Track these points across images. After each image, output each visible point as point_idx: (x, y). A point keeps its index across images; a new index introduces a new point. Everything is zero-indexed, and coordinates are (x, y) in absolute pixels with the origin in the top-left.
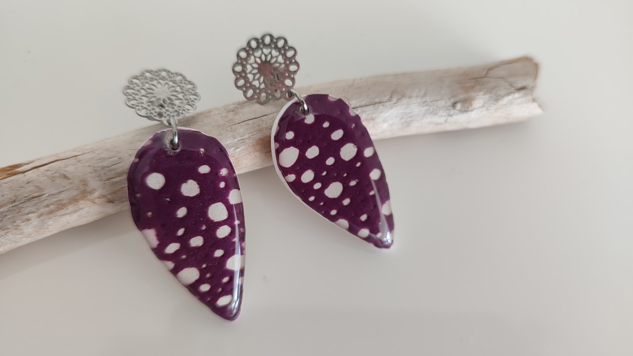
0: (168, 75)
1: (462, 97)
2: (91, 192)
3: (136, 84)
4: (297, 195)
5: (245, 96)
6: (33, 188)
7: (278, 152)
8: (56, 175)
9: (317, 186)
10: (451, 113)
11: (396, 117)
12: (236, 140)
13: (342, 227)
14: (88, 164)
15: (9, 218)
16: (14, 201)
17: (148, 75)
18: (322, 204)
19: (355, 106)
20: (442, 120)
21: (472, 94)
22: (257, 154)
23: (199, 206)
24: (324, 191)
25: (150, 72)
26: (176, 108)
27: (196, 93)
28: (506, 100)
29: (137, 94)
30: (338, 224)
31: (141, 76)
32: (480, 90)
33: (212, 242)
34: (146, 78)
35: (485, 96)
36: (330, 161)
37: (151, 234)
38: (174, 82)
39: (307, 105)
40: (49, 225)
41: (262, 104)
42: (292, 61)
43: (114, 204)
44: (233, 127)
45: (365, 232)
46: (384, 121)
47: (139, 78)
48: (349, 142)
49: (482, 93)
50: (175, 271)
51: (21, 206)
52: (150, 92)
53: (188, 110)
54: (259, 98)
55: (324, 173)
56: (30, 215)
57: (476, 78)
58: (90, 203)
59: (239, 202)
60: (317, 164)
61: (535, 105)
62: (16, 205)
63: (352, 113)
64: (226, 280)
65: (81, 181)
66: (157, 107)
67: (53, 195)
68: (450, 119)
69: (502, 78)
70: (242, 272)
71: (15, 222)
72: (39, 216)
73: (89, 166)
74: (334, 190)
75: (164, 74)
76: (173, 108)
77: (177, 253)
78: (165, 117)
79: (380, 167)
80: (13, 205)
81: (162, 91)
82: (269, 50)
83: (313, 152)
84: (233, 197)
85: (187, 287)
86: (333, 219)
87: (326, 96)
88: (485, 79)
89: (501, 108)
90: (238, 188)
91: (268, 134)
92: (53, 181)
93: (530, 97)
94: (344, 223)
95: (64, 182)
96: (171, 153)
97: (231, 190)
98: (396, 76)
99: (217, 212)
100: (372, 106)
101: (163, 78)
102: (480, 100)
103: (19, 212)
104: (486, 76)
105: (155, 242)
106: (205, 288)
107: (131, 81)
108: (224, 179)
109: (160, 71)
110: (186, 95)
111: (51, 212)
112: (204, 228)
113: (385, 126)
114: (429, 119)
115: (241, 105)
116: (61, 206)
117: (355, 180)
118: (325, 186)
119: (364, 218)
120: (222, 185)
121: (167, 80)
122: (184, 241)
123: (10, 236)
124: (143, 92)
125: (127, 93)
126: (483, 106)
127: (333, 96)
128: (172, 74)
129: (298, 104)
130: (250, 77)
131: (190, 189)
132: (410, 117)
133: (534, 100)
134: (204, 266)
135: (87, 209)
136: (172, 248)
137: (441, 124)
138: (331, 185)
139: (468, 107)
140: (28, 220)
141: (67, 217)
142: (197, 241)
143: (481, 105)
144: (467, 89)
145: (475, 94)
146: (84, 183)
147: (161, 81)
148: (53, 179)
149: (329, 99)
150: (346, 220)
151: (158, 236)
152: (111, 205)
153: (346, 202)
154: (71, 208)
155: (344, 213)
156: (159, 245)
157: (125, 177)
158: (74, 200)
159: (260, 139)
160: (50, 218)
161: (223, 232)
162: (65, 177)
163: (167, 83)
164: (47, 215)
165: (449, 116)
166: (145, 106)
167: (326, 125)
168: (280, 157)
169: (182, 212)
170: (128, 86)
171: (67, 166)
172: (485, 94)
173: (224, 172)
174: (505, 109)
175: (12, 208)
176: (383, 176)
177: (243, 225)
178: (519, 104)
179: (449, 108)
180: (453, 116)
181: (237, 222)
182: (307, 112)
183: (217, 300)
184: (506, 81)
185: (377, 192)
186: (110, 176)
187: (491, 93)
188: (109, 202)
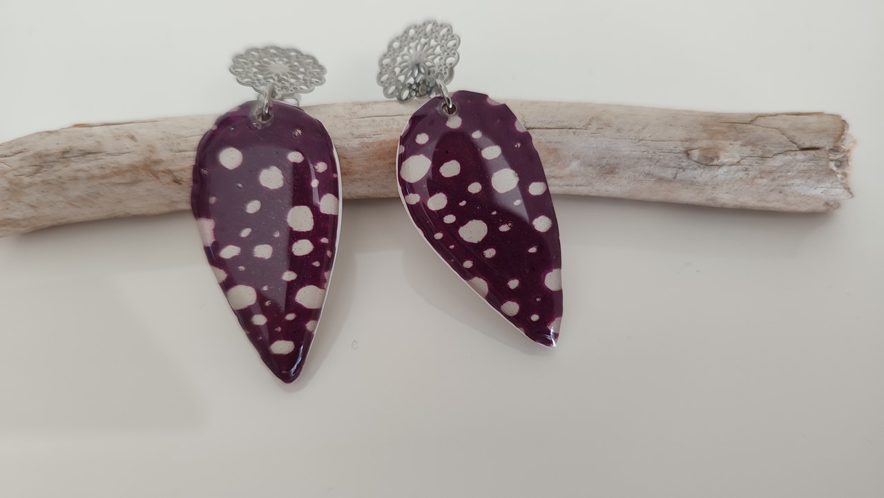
0: (297, 56)
1: (704, 143)
2: (157, 163)
3: (253, 55)
5: (385, 93)
6: (93, 142)
7: (403, 158)
8: (124, 135)
9: (450, 219)
10: (684, 164)
13: (478, 292)
15: (55, 171)
16: (67, 152)
17: (272, 50)
18: (452, 247)
20: (669, 173)
21: (722, 143)
24: (458, 229)
27: (322, 77)
28: (780, 161)
29: (247, 64)
30: (472, 285)
31: (263, 49)
32: (736, 139)
34: (269, 53)
35: (744, 148)
37: (208, 225)
38: (300, 63)
39: (454, 102)
42: (450, 52)
43: (181, 186)
44: (354, 121)
45: (512, 307)
47: (260, 51)
48: (507, 167)
49: (739, 142)
50: (226, 286)
51: (72, 159)
52: (264, 66)
53: (301, 89)
54: (399, 95)
55: (463, 203)
56: (80, 173)
58: (151, 176)
59: (333, 214)
60: (454, 188)
62: (67, 158)
63: (520, 127)
64: (290, 317)
65: (148, 146)
67: (110, 154)
68: (681, 175)
69: (778, 129)
70: (316, 314)
72: (89, 178)
73: (164, 132)
74: (474, 231)
75: (292, 53)
77: (234, 260)
79: (552, 215)
80: (64, 156)
81: (279, 66)
83: (451, 169)
84: (327, 204)
85: (236, 313)
86: (466, 275)
87: (485, 97)
88: (750, 126)
90: (336, 194)
91: (397, 138)
92: (118, 140)
94: (482, 284)
95: (128, 143)
96: (257, 123)
97: (326, 194)
99: (300, 218)
100: (557, 131)
101: (288, 57)
102: (733, 152)
103: (69, 166)
104: (752, 122)
105: (210, 240)
106: (259, 320)
107: (248, 52)
108: (320, 176)
109: (289, 49)
110: (307, 76)
111: (104, 176)
112: (277, 235)
116: (117, 171)
117: (508, 223)
118: (461, 221)
119: (513, 284)
120: (315, 183)
121: (292, 59)
122: (247, 245)
124: (256, 64)
125: (237, 60)
126: (738, 163)
127: (496, 98)
128: (303, 55)
129: (441, 100)
130: (398, 70)
131: (271, 178)
132: (616, 158)
134: (265, 288)
136: (230, 251)
137: (669, 181)
138: (470, 222)
139: (712, 159)
140: (77, 178)
142: (263, 251)
143: (735, 161)
144: (714, 135)
145: (727, 143)
146: (152, 149)
147: (284, 59)
148: (118, 138)
149: (488, 100)
150: (485, 279)
151: (216, 231)
152: (176, 186)
153: (490, 253)
155: (482, 269)
156: (213, 243)
158: (134, 168)
159: (385, 142)
162: (132, 138)
164: (99, 178)
165: (679, 169)
167: (477, 135)
168: (403, 167)
169: (253, 207)
170: (242, 56)
171: (140, 129)
172: (744, 145)
173: (321, 167)
174: (779, 174)
175: (61, 160)
176: (554, 229)
177: (332, 246)
178: (804, 172)
179: (681, 155)
180: (687, 171)
181: (324, 240)
182: (451, 111)
183: (272, 343)
184: (784, 134)
185: (541, 249)
186: (184, 148)
187: (754, 145)
188: (175, 181)
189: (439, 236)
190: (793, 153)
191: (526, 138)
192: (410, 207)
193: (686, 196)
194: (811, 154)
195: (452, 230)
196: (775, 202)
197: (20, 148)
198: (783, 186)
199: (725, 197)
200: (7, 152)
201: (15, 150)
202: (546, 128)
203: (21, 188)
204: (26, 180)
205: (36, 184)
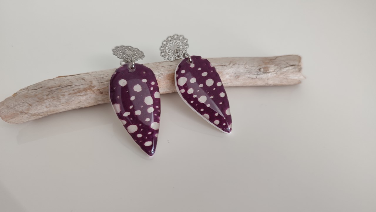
0: (132, 48)
1: (264, 66)
2: (94, 87)
3: (118, 49)
4: (185, 99)
5: (165, 59)
6: (69, 82)
7: (178, 78)
8: (80, 78)
9: (195, 96)
10: (259, 73)
11: (232, 72)
12: (159, 73)
13: (206, 118)
14: (94, 76)
15: (56, 93)
16: (60, 86)
18: (197, 105)
19: (212, 65)
20: (255, 76)
21: (268, 66)
22: (168, 81)
23: (141, 96)
24: (198, 99)
25: (124, 46)
27: (143, 55)
28: (285, 70)
29: (118, 52)
30: (204, 116)
32: (272, 64)
33: (145, 114)
34: (122, 48)
36: (201, 86)
37: (118, 106)
38: (134, 50)
39: (192, 59)
40: (72, 100)
41: (172, 61)
42: (186, 44)
43: (102, 95)
44: (158, 68)
45: (217, 122)
46: (227, 74)
47: (119, 47)
48: (210, 78)
49: (273, 65)
50: (126, 126)
51: (62, 88)
54: (170, 59)
55: (198, 91)
56: (66, 93)
57: (270, 60)
58: (92, 92)
59: (159, 98)
60: (195, 86)
62: (60, 88)
64: (150, 133)
65: (89, 81)
67: (76, 86)
68: (258, 76)
69: (283, 60)
70: (157, 131)
71: (58, 95)
72: (69, 95)
74: (203, 99)
75: (130, 48)
77: (129, 117)
79: (225, 92)
80: (59, 87)
81: (129, 52)
82: (176, 41)
83: (193, 80)
84: (156, 95)
85: (131, 135)
86: (202, 113)
87: (200, 57)
88: (275, 60)
89: (283, 73)
90: (159, 92)
91: (174, 71)
92: (78, 80)
93: (297, 69)
94: (207, 116)
95: (82, 81)
96: (131, 71)
97: (156, 92)
99: (149, 101)
100: (221, 66)
102: (272, 68)
103: (61, 91)
104: (275, 59)
105: (119, 111)
106: (140, 136)
107: (116, 48)
108: (153, 86)
109: (128, 46)
110: (139, 55)
111: (75, 93)
112: (142, 107)
113: (227, 76)
114: (248, 75)
116: (80, 91)
117: (213, 96)
118: (198, 96)
119: (217, 114)
120: (152, 89)
121: (131, 50)
122: (132, 111)
123: (55, 102)
125: (114, 51)
126: (274, 71)
127: (203, 57)
128: (134, 48)
129: (187, 59)
130: (167, 51)
131: (137, 88)
132: (239, 73)
134: (140, 125)
135: (90, 95)
136: (127, 114)
137: (255, 79)
138: (201, 96)
139: (267, 71)
140: (64, 95)
141: (81, 97)
142: (138, 113)
143: (273, 71)
144: (266, 64)
145: (270, 65)
146: (91, 82)
147: (128, 49)
150: (208, 114)
151: (121, 107)
153: (208, 105)
154: (83, 93)
155: (207, 111)
157: (109, 82)
158: (86, 89)
159: (170, 74)
160: (73, 96)
161: (150, 110)
162: (83, 79)
164: (73, 94)
166: (121, 55)
167: (200, 69)
168: (178, 81)
169: (133, 98)
170: (114, 49)
171: (85, 76)
172: (275, 66)
173: (153, 83)
174: (285, 74)
176: (226, 96)
177: (159, 108)
178: (292, 72)
179: (258, 71)
180: (260, 75)
181: (157, 107)
182: (191, 62)
183: (145, 143)
184: (285, 62)
185: (223, 103)
186: (102, 81)
187: (278, 66)
188: (100, 93)
189: (192, 102)
190: (288, 67)
191: (214, 69)
192: (182, 94)
193: (260, 83)
194: (293, 67)
195: (196, 100)
196: (285, 82)
197: (40, 86)
198: (287, 77)
199: (271, 82)
200: (35, 88)
201: (38, 87)
202: (218, 66)
203: (43, 100)
204: (45, 97)
205: (49, 98)
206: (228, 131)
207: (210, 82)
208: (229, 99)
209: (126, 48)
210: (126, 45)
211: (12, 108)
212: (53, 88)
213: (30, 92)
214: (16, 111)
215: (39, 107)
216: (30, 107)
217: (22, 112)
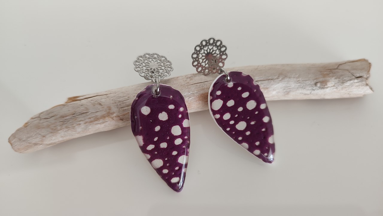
0: (158, 57)
1: (321, 79)
2: (112, 114)
3: (141, 60)
4: (220, 126)
5: (197, 70)
6: (84, 108)
7: (212, 101)
8: (96, 103)
9: (232, 122)
10: (314, 88)
11: (281, 88)
12: (190, 93)
13: (245, 148)
14: (112, 99)
15: (71, 122)
16: (74, 114)
17: (147, 56)
18: (234, 133)
19: (257, 80)
20: (308, 92)
21: (328, 78)
22: (200, 102)
23: (167, 126)
24: (235, 126)
25: (149, 54)
26: (160, 74)
27: (171, 67)
28: (348, 83)
29: (140, 65)
30: (242, 146)
31: (143, 56)
32: (333, 76)
33: (172, 146)
35: (336, 80)
36: (240, 109)
37: (140, 138)
38: (160, 60)
39: (230, 77)
40: (89, 129)
41: (206, 75)
42: (223, 53)
43: (123, 121)
44: (189, 86)
45: (257, 152)
46: (274, 90)
47: (143, 57)
48: (252, 100)
49: (334, 78)
50: (151, 160)
51: (77, 117)
52: (147, 65)
53: (166, 75)
54: (204, 72)
55: (236, 116)
56: (81, 122)
57: (331, 69)
58: (111, 119)
59: (188, 126)
60: (232, 110)
61: (368, 87)
62: (75, 116)
63: (255, 83)
64: (177, 168)
65: (108, 107)
66: (150, 72)
67: (93, 113)
68: (313, 92)
69: (347, 70)
70: (186, 165)
71: (73, 125)
72: (85, 123)
73: (113, 100)
74: (241, 126)
75: (156, 56)
76: (158, 74)
77: (153, 150)
78: (154, 78)
79: (269, 116)
80: (73, 116)
81: (154, 65)
82: (212, 47)
83: (231, 103)
84: (185, 123)
85: (156, 170)
86: (240, 142)
87: (241, 73)
88: (337, 70)
89: (345, 88)
90: (188, 119)
91: (207, 92)
92: (94, 106)
93: (364, 82)
94: (246, 145)
95: (99, 107)
96: (155, 96)
97: (185, 119)
98: (283, 65)
99: (176, 130)
100: (267, 81)
101: (155, 58)
102: (331, 82)
103: (76, 120)
104: (337, 68)
105: (142, 143)
106: (165, 171)
107: (138, 58)
108: (182, 113)
109: (154, 54)
110: (166, 68)
111: (91, 122)
112: (168, 138)
113: (274, 93)
114: (300, 91)
115: (194, 75)
116: (97, 119)
117: (254, 121)
118: (236, 123)
119: (257, 143)
120: (180, 116)
121: (157, 59)
122: (157, 144)
123: (70, 132)
124: (144, 64)
125: (136, 64)
126: (334, 86)
127: (245, 73)
128: (160, 56)
129: (225, 76)
130: (201, 60)
131: (163, 116)
132: (289, 89)
133: (367, 85)
134: (166, 159)
135: (109, 122)
136: (151, 147)
137: (308, 94)
138: (240, 123)
139: (325, 86)
140: (80, 124)
141: (99, 125)
142: (164, 145)
143: (333, 85)
144: (324, 76)
145: (330, 78)
146: (110, 108)
147: (153, 59)
149: (242, 74)
150: (247, 143)
151: (144, 140)
152: (121, 121)
153: (248, 133)
154: (101, 121)
155: (246, 139)
156: (143, 145)
157: (130, 107)
158: (103, 117)
159: (203, 94)
160: (90, 125)
161: (178, 142)
162: (100, 104)
163: (156, 61)
164: (89, 123)
165: (312, 90)
166: (144, 71)
167: (239, 89)
168: (212, 105)
169: (157, 128)
170: (136, 61)
171: (102, 99)
172: (336, 79)
173: (182, 109)
174: (348, 88)
175: (72, 117)
176: (270, 121)
177: (189, 139)
178: (357, 86)
179: (313, 85)
180: (315, 91)
181: (186, 137)
182: (229, 81)
183: (171, 179)
184: (349, 72)
185: (267, 129)
186: (122, 106)
187: (339, 78)
188: (120, 120)
189: (228, 129)
190: (353, 80)
191: (258, 87)
192: (216, 119)
194: (360, 79)
195: (233, 127)
197: (52, 114)
198: (350, 92)
199: (328, 97)
200: (47, 117)
201: (51, 115)
202: (263, 80)
203: (57, 131)
204: (59, 128)
205: (63, 129)
206: (270, 162)
207: (251, 105)
208: (274, 123)
209: (150, 57)
210: (151, 52)
211: (24, 141)
212: (66, 116)
213: (42, 121)
214: (29, 143)
215: (54, 138)
216: (44, 138)
217: (36, 144)
